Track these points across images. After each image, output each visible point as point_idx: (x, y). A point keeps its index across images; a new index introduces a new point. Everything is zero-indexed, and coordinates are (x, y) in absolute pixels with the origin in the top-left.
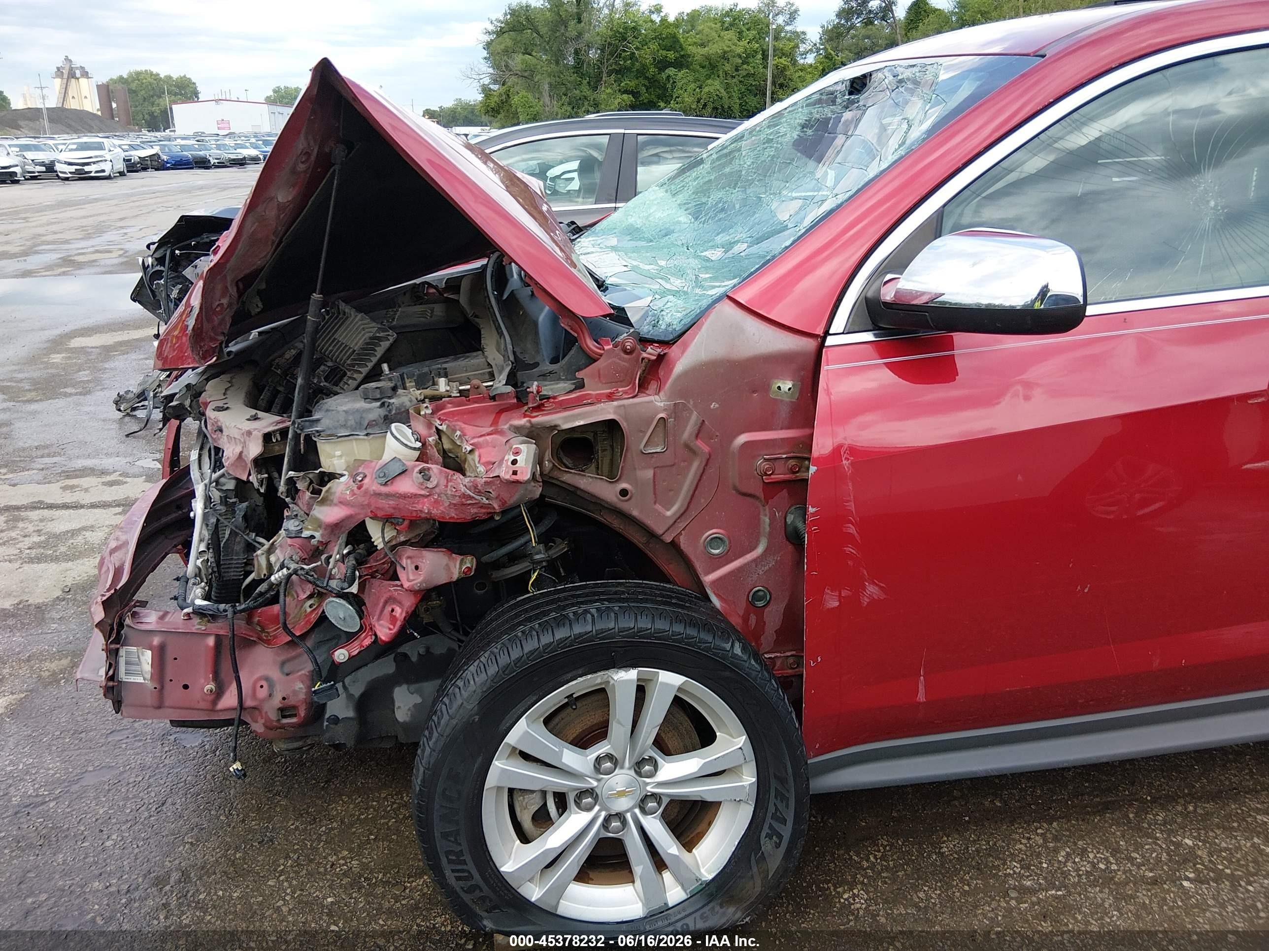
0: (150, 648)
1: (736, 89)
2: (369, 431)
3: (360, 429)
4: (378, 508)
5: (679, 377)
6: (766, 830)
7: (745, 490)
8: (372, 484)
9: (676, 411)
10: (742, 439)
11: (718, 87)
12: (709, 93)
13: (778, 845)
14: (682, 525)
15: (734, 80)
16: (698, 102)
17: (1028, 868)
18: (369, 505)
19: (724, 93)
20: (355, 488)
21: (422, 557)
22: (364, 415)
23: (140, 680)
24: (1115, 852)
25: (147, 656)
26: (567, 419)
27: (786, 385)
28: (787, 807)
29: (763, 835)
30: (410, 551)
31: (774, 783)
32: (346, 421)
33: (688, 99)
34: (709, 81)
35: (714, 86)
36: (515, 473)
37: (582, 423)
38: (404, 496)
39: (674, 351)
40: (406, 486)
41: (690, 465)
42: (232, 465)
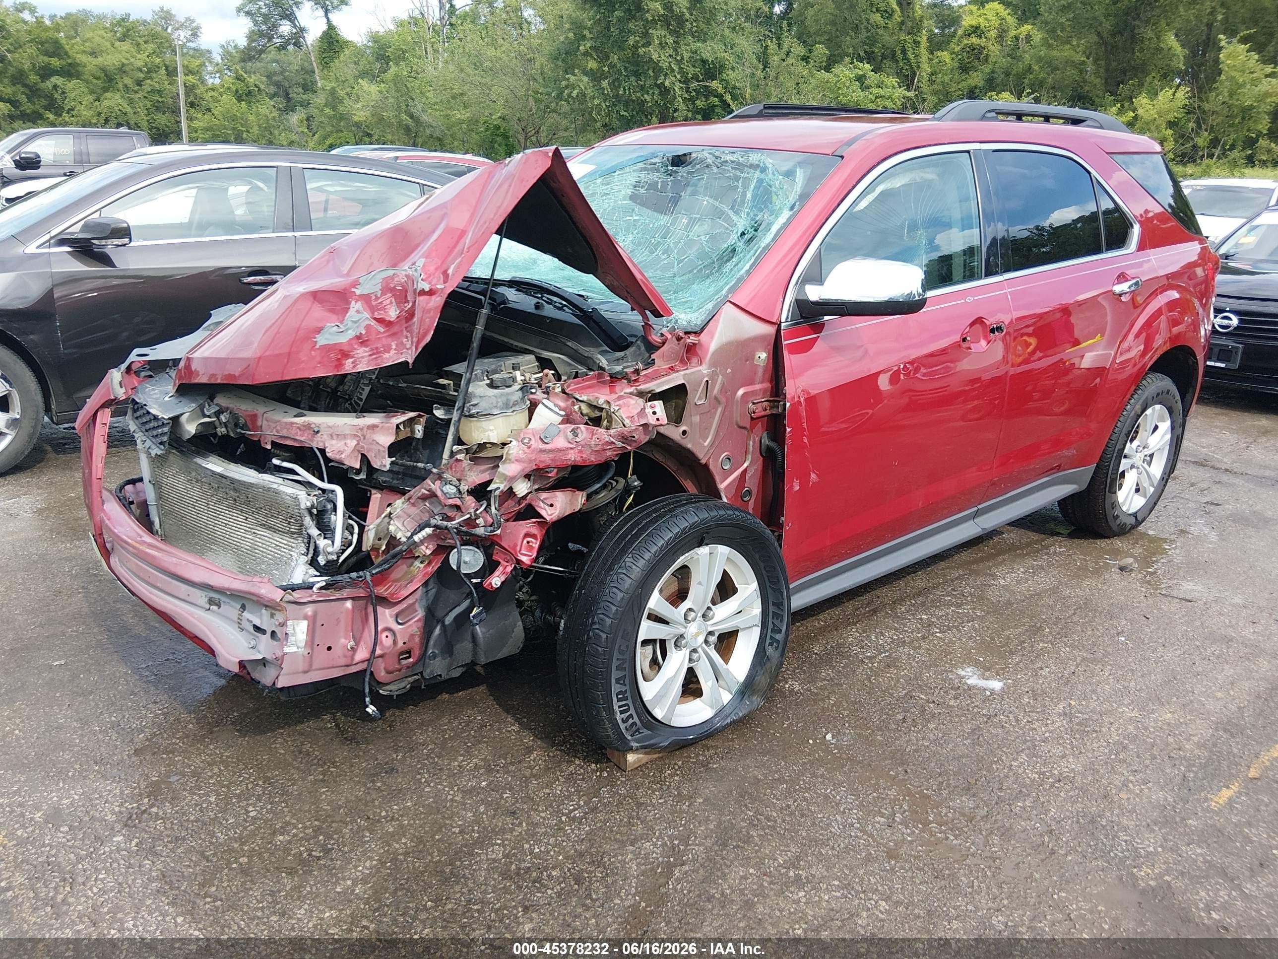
0: (305, 617)
1: (141, 104)
2: (514, 409)
3: (507, 408)
4: (541, 461)
5: (713, 354)
6: (768, 641)
7: (741, 425)
8: (536, 444)
9: (713, 376)
10: (741, 392)
11: (120, 101)
12: (109, 107)
13: (777, 648)
14: (711, 451)
15: (138, 95)
16: (99, 114)
17: (863, 648)
18: (535, 460)
19: (128, 109)
20: (526, 449)
21: (556, 497)
22: (509, 397)
23: (294, 649)
24: (896, 629)
25: (303, 626)
26: (659, 385)
27: (764, 355)
28: (782, 621)
29: (767, 643)
30: (544, 495)
31: (772, 608)
32: (497, 402)
33: (86, 113)
34: (108, 95)
35: (113, 100)
36: (658, 419)
37: (667, 387)
38: (560, 450)
39: (703, 337)
40: (560, 443)
41: (717, 410)
42: (348, 456)
